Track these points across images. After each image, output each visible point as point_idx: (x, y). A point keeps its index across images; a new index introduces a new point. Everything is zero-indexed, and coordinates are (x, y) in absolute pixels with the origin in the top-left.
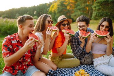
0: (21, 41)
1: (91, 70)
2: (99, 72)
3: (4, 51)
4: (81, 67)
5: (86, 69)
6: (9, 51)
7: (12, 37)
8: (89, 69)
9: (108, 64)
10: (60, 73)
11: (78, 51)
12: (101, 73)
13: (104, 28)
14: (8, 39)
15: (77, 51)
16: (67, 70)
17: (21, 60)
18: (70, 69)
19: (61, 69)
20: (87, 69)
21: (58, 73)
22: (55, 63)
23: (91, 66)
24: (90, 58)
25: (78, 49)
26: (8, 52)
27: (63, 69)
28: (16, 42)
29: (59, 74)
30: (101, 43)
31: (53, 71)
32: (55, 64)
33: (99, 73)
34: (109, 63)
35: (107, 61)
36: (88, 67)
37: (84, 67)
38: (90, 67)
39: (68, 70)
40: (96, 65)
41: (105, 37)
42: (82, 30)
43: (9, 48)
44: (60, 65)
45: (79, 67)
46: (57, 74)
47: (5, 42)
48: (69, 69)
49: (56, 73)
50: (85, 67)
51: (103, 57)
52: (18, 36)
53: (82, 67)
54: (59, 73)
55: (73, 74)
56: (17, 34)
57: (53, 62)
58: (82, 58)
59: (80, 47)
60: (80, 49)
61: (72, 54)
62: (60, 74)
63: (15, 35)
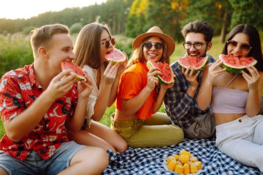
0: (40, 87)
1: (208, 151)
2: (228, 157)
3: (4, 105)
4: (185, 145)
5: (196, 149)
6: (16, 104)
7: (20, 76)
8: (204, 150)
9: (251, 137)
10: (134, 159)
11: (183, 106)
12: (232, 160)
13: (236, 49)
14: (11, 78)
15: (179, 105)
16: (151, 151)
17: (39, 130)
18: (159, 150)
19: (136, 150)
20: (200, 150)
21: (127, 158)
22: (124, 135)
23: (209, 142)
24: (209, 124)
25: (182, 101)
26: (15, 107)
27: (143, 151)
28: (30, 88)
29: (129, 161)
30: (233, 88)
31: (115, 154)
32: (124, 138)
33: (228, 160)
34: (253, 135)
35: (249, 130)
36: (204, 144)
37: (192, 144)
38: (208, 146)
39: (154, 152)
40: (221, 140)
41: (243, 72)
42: (194, 52)
43: (15, 99)
44: (134, 140)
45: (181, 145)
46: (126, 161)
47: (6, 86)
48: (155, 150)
49: (124, 158)
50: (196, 144)
51: (240, 121)
52: (34, 73)
53: (188, 144)
54: (131, 158)
55: (162, 161)
56: (33, 67)
57: (118, 132)
58: (189, 125)
59: (186, 96)
60: (186, 101)
61: (166, 114)
62: (133, 161)
63: (27, 70)
